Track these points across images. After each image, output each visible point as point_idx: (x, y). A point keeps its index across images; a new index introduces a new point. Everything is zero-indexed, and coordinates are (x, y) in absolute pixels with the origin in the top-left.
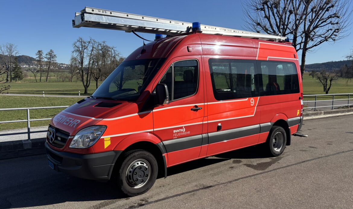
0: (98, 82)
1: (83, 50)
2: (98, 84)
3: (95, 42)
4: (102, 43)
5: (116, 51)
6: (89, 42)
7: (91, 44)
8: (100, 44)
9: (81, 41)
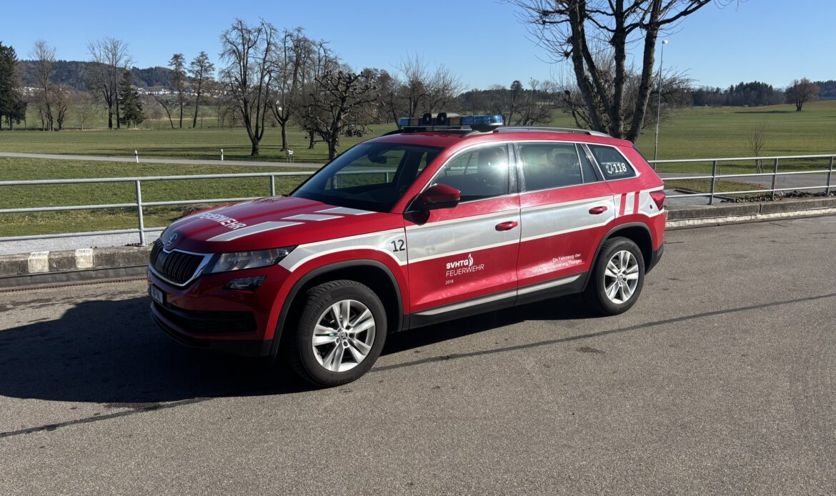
0: (286, 127)
1: (246, 51)
2: (286, 132)
3: (273, 31)
4: (295, 33)
5: (329, 50)
6: (260, 31)
7: (265, 36)
8: (291, 35)
9: (240, 27)
